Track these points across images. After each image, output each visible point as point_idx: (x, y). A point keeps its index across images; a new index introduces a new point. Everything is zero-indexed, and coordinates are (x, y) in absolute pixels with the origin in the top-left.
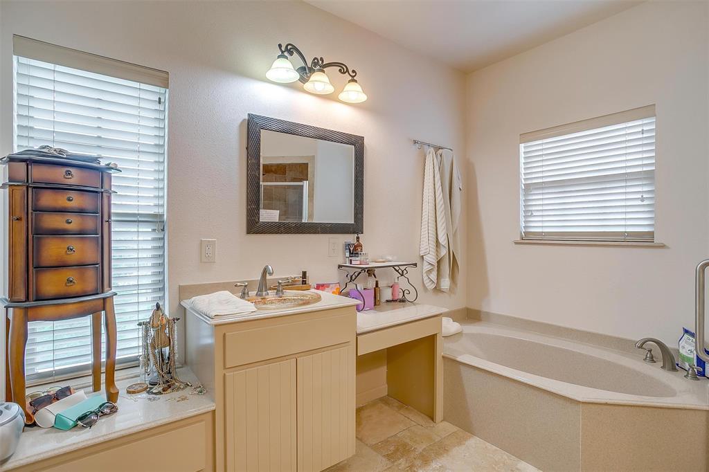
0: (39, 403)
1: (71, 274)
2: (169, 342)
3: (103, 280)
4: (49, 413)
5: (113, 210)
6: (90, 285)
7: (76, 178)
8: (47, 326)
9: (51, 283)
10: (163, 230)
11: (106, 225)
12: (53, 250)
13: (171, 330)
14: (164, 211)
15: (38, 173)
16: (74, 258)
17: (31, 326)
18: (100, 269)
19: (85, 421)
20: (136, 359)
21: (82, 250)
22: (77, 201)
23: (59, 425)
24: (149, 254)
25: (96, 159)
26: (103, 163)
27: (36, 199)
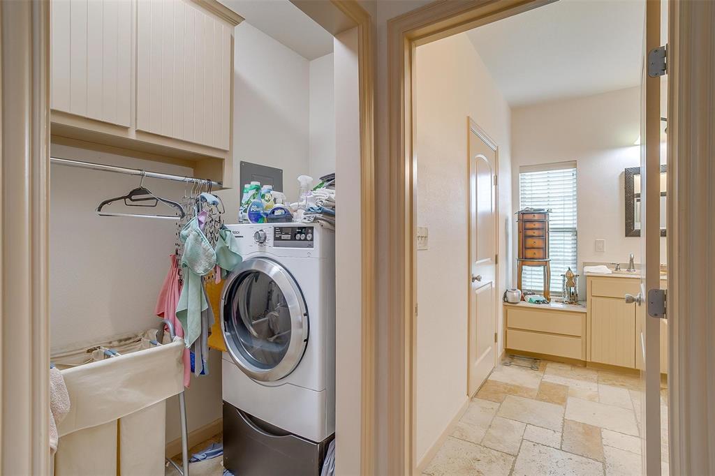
0: (525, 294)
1: (536, 251)
2: (574, 285)
3: (546, 255)
4: (528, 298)
5: (550, 227)
6: (541, 256)
7: (537, 217)
8: (530, 268)
9: (529, 253)
10: (576, 235)
11: (547, 234)
12: (530, 242)
13: (575, 280)
14: (575, 226)
15: (526, 217)
16: (536, 245)
17: (524, 267)
18: (545, 250)
19: (538, 302)
20: (560, 293)
21: (538, 243)
22: (537, 225)
23: (531, 301)
24: (570, 246)
25: (543, 210)
26: (546, 211)
27: (525, 226)
